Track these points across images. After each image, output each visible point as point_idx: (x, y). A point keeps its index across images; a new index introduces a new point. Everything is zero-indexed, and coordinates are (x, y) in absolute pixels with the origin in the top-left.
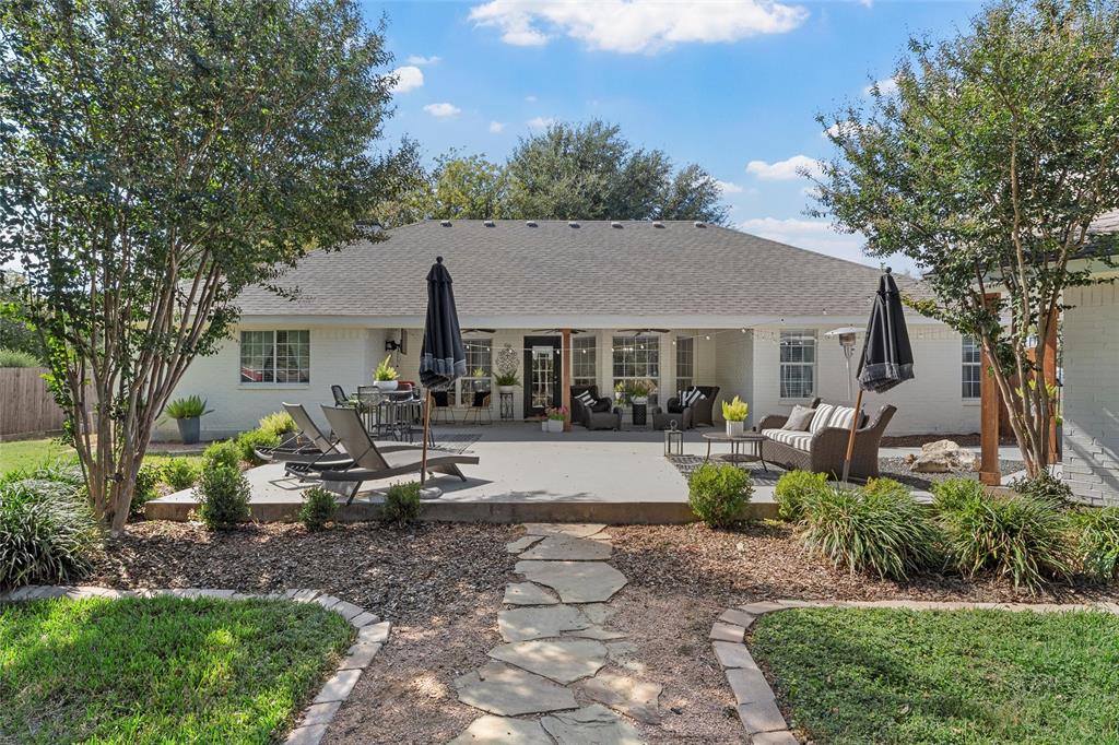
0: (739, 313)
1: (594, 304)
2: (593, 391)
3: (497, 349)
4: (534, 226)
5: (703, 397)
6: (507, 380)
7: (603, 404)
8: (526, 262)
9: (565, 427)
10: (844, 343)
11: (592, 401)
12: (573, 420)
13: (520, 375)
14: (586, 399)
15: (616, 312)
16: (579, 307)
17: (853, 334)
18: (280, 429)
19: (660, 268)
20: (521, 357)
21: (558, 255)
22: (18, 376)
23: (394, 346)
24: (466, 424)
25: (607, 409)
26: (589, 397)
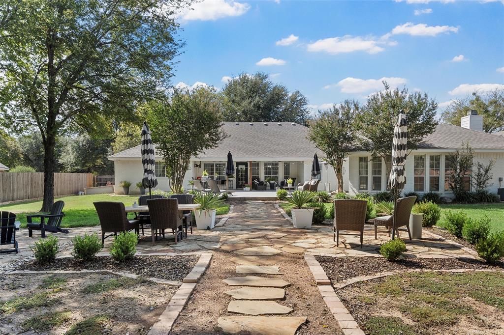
0: (300, 156)
1: (259, 154)
2: (258, 179)
4: (238, 124)
7: (261, 183)
8: (237, 139)
11: (258, 182)
12: (253, 188)
14: (256, 182)
15: (265, 156)
16: (254, 155)
19: (279, 141)
21: (247, 137)
23: (197, 166)
25: (262, 185)
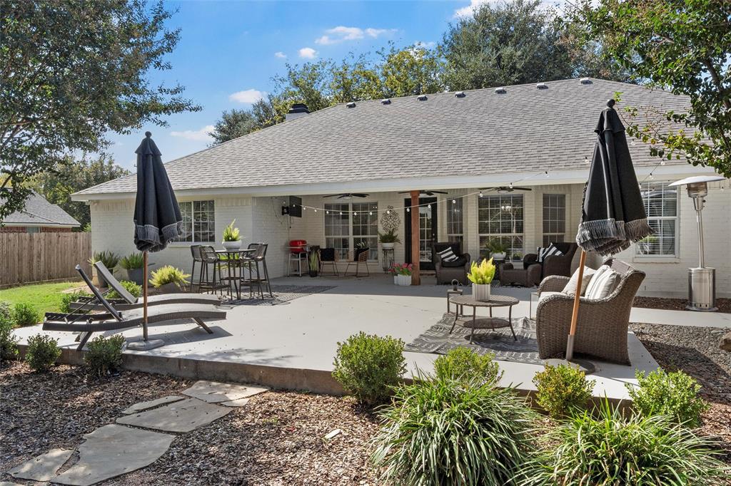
3: (382, 210)
5: (559, 253)
6: (390, 238)
9: (412, 281)
10: (693, 194)
11: (454, 256)
13: (400, 233)
17: (705, 183)
18: (164, 280)
20: (402, 217)
22: (76, 238)
24: (347, 276)
26: (451, 252)
